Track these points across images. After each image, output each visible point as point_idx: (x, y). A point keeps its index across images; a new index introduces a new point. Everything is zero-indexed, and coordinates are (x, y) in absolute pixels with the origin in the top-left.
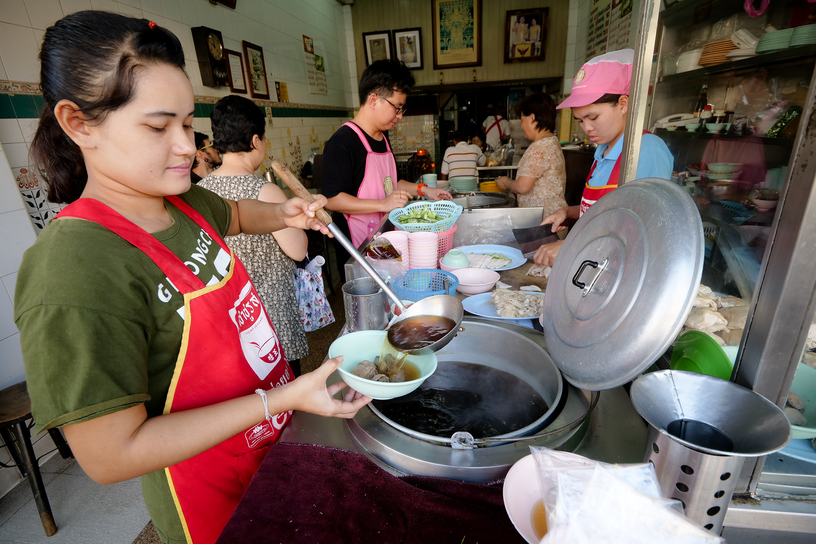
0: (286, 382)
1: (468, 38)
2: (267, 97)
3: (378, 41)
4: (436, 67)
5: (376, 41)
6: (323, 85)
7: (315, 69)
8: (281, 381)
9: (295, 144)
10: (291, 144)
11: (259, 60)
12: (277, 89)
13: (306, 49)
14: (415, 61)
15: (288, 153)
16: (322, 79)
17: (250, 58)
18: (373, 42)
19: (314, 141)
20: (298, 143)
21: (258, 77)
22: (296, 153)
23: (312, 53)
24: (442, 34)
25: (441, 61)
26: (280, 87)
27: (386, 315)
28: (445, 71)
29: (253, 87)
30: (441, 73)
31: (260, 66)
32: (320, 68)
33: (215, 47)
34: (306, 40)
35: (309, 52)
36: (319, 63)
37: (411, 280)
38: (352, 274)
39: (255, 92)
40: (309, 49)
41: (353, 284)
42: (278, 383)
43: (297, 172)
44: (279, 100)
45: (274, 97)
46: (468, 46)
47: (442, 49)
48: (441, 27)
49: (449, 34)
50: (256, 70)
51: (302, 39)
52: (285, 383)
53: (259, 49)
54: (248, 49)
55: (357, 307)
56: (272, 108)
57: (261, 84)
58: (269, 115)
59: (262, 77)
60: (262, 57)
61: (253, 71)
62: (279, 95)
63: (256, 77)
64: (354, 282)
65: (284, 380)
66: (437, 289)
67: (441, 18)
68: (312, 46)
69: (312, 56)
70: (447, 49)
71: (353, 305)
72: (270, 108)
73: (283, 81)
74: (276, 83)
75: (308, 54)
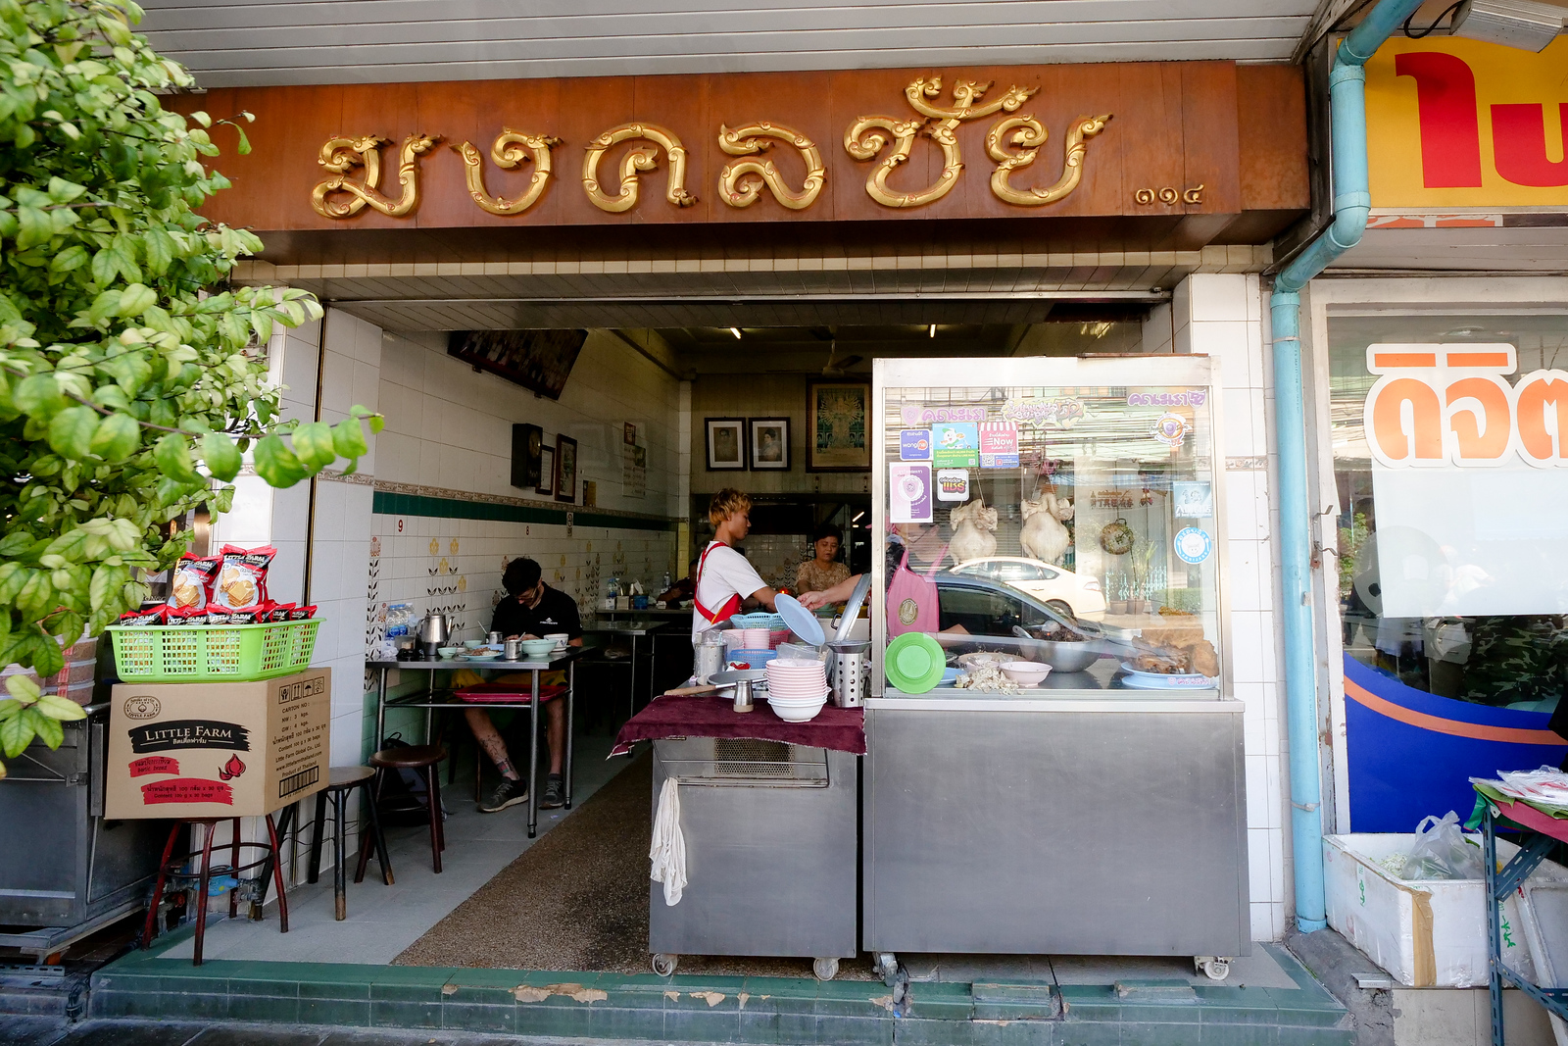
1: (857, 436)
2: (572, 499)
3: (726, 430)
4: (810, 469)
5: (723, 429)
6: (641, 485)
7: (632, 464)
9: (593, 562)
10: (588, 563)
11: (571, 453)
12: (584, 490)
13: (626, 441)
14: (779, 458)
15: (583, 575)
16: (640, 477)
17: (563, 453)
18: (718, 431)
19: (619, 561)
20: (598, 562)
21: (567, 476)
22: (593, 576)
23: (633, 443)
24: (820, 427)
25: (818, 461)
26: (589, 487)
28: (823, 475)
29: (559, 487)
30: (817, 478)
31: (571, 462)
32: (640, 462)
33: (533, 445)
34: (629, 428)
35: (629, 443)
36: (640, 456)
39: (561, 493)
40: (630, 439)
44: (585, 504)
45: (579, 500)
46: (856, 446)
47: (820, 446)
48: (819, 418)
49: (830, 428)
50: (566, 468)
51: (623, 427)
53: (574, 442)
54: (563, 443)
56: (574, 513)
57: (568, 484)
58: (569, 523)
59: (571, 476)
60: (575, 452)
61: (562, 469)
62: (585, 498)
63: (565, 475)
67: (819, 408)
68: (634, 436)
69: (633, 447)
70: (826, 447)
72: (572, 515)
73: (592, 480)
74: (585, 482)
75: (628, 446)
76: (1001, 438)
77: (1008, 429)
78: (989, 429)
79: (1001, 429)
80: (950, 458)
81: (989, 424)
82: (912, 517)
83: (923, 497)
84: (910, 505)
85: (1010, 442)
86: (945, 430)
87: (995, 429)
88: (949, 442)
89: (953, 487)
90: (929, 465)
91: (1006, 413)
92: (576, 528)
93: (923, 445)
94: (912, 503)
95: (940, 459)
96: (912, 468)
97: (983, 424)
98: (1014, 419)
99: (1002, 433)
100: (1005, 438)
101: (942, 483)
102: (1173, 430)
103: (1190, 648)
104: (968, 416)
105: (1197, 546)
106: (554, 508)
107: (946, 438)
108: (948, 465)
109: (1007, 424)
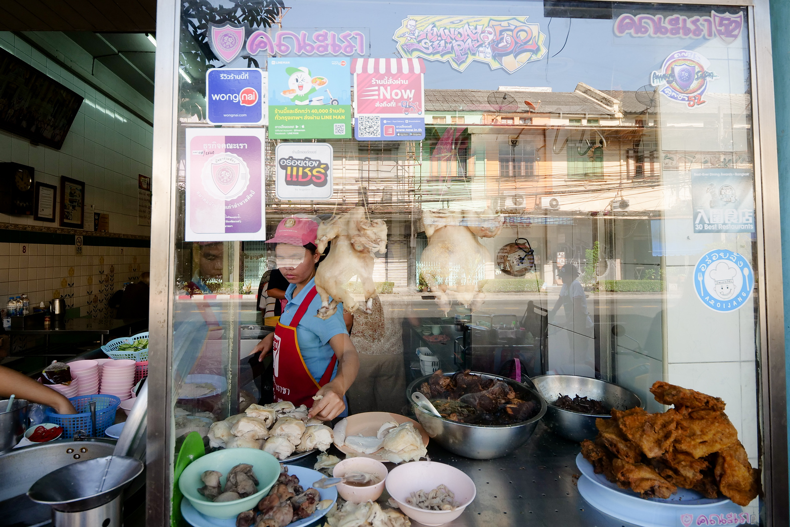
2: (80, 226)
9: (107, 272)
10: (102, 273)
11: (78, 192)
12: (95, 219)
13: (140, 187)
15: (95, 280)
17: (68, 191)
19: (135, 270)
20: (112, 272)
21: (73, 208)
22: (107, 281)
23: (148, 190)
26: (100, 217)
29: (64, 217)
31: (79, 199)
33: (22, 180)
34: (142, 178)
35: (144, 189)
39: (66, 221)
40: (145, 186)
43: (104, 301)
44: (96, 230)
45: (89, 226)
50: (71, 201)
51: (137, 177)
53: (81, 183)
54: (68, 183)
56: (84, 236)
57: (75, 214)
58: (78, 243)
59: (78, 209)
60: (83, 190)
61: (67, 202)
62: (96, 225)
63: (71, 208)
68: (149, 185)
72: (82, 237)
73: (105, 213)
74: (95, 214)
75: (143, 191)
76: (393, 87)
77: (406, 70)
78: (371, 69)
79: (394, 70)
80: (299, 122)
81: (371, 61)
82: (228, 230)
83: (247, 193)
84: (224, 208)
85: (409, 94)
86: (291, 71)
87: (382, 70)
88: (299, 93)
89: (305, 174)
90: (260, 134)
91: (402, 41)
92: (84, 247)
93: (251, 97)
94: (227, 203)
95: (283, 122)
96: (229, 140)
97: (360, 61)
98: (416, 54)
99: (395, 77)
100: (399, 87)
101: (284, 167)
102: (689, 79)
103: (713, 459)
104: (334, 45)
105: (729, 281)
106: (58, 232)
107: (292, 84)
108: (295, 134)
109: (404, 62)
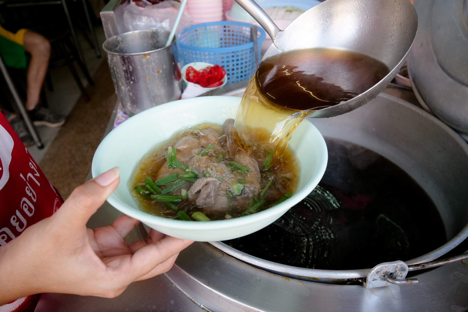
0: (25, 222)
8: (13, 222)
27: (176, 84)
37: (197, 38)
38: (115, 29)
41: (118, 42)
42: (25, 199)
52: (21, 225)
55: (132, 73)
64: (119, 38)
65: (18, 220)
66: (238, 42)
71: (126, 71)
